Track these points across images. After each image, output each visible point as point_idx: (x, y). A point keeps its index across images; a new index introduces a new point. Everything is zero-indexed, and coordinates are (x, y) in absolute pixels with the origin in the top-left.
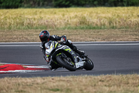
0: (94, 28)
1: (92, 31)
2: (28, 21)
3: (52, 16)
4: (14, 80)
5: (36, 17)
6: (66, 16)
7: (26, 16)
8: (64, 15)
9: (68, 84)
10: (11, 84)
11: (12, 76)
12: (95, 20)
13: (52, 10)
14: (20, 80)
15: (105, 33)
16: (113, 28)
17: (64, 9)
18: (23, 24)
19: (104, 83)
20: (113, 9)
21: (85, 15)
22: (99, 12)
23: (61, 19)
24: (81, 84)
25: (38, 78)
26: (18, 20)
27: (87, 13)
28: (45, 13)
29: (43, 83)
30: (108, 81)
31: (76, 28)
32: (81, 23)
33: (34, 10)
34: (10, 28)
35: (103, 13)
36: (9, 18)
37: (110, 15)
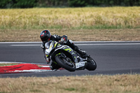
0: (110, 28)
1: (107, 31)
2: (43, 21)
3: (67, 16)
4: (29, 80)
5: (51, 16)
6: (81, 16)
7: (41, 16)
8: (79, 15)
9: (84, 84)
10: (26, 84)
11: (27, 76)
12: (111, 20)
13: (67, 9)
14: (35, 80)
15: (120, 33)
16: (129, 27)
17: (80, 9)
18: (38, 24)
19: (120, 83)
20: (129, 9)
21: (101, 15)
22: (115, 12)
23: (76, 18)
24: (97, 83)
25: (54, 77)
26: (33, 20)
27: (102, 12)
28: (61, 13)
29: (58, 83)
30: (124, 80)
31: (91, 28)
32: (97, 22)
33: (50, 9)
34: (25, 28)
35: (119, 12)
36: (24, 18)
37: (125, 15)
